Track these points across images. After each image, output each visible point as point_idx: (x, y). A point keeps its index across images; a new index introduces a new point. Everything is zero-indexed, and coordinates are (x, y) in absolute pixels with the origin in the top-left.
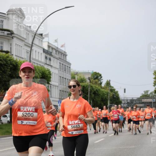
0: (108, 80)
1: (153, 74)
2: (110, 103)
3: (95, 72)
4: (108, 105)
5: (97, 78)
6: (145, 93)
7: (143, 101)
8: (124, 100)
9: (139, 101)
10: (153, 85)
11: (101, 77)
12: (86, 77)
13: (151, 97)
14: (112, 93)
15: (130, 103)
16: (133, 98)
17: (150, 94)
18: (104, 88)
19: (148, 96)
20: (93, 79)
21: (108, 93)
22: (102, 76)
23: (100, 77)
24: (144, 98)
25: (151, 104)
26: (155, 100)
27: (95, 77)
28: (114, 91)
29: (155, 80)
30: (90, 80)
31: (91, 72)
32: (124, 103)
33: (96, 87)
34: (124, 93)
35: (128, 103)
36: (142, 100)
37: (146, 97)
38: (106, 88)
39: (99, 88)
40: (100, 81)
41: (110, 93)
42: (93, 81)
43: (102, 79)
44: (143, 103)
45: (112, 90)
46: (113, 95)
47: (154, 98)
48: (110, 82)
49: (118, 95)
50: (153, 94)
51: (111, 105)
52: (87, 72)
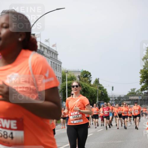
0: (97, 79)
1: (140, 73)
2: (99, 100)
3: (84, 70)
4: (96, 102)
5: (86, 76)
6: (132, 91)
7: (130, 99)
8: (112, 97)
9: (126, 98)
10: (140, 83)
11: (91, 76)
12: (76, 75)
13: (138, 94)
14: (101, 91)
15: (118, 100)
16: (120, 95)
17: (136, 92)
18: (93, 86)
19: (134, 94)
20: (82, 78)
21: (97, 90)
22: (91, 74)
23: (89, 75)
24: (130, 96)
25: (137, 101)
26: (141, 97)
27: (84, 76)
28: (102, 89)
29: (141, 79)
30: (79, 78)
31: (81, 71)
32: (112, 100)
33: (85, 85)
34: (112, 91)
35: (116, 100)
36: (129, 97)
37: (133, 95)
38: (95, 85)
39: (89, 86)
40: (89, 79)
41: (98, 91)
42: (82, 79)
43: (92, 78)
44: (129, 100)
45: (101, 88)
46: (102, 92)
47: (141, 96)
48: (98, 80)
49: (107, 92)
50: (139, 92)
51: (100, 101)
52: (77, 70)
